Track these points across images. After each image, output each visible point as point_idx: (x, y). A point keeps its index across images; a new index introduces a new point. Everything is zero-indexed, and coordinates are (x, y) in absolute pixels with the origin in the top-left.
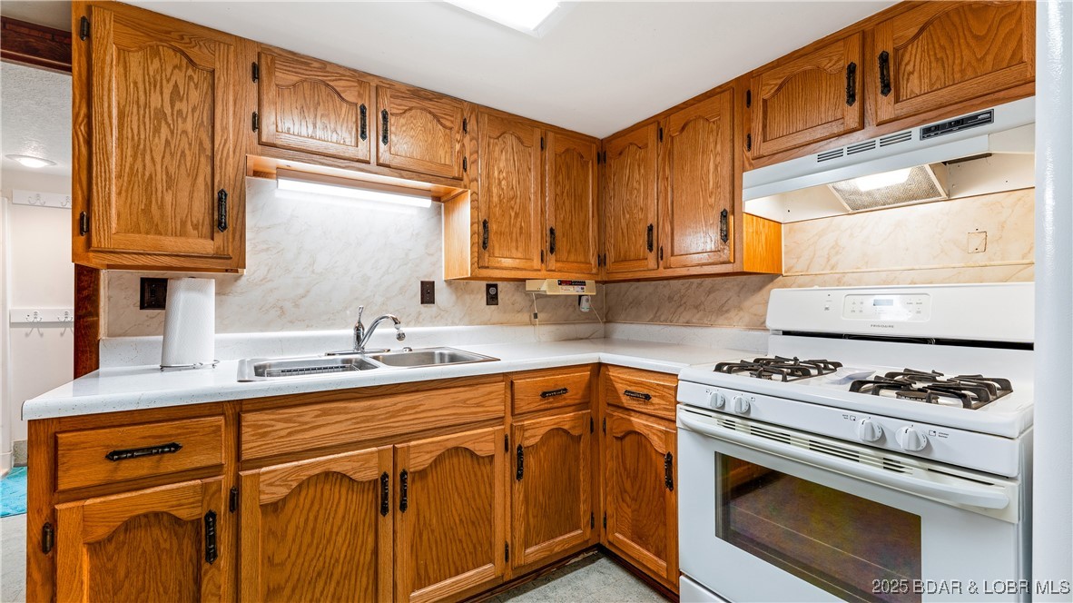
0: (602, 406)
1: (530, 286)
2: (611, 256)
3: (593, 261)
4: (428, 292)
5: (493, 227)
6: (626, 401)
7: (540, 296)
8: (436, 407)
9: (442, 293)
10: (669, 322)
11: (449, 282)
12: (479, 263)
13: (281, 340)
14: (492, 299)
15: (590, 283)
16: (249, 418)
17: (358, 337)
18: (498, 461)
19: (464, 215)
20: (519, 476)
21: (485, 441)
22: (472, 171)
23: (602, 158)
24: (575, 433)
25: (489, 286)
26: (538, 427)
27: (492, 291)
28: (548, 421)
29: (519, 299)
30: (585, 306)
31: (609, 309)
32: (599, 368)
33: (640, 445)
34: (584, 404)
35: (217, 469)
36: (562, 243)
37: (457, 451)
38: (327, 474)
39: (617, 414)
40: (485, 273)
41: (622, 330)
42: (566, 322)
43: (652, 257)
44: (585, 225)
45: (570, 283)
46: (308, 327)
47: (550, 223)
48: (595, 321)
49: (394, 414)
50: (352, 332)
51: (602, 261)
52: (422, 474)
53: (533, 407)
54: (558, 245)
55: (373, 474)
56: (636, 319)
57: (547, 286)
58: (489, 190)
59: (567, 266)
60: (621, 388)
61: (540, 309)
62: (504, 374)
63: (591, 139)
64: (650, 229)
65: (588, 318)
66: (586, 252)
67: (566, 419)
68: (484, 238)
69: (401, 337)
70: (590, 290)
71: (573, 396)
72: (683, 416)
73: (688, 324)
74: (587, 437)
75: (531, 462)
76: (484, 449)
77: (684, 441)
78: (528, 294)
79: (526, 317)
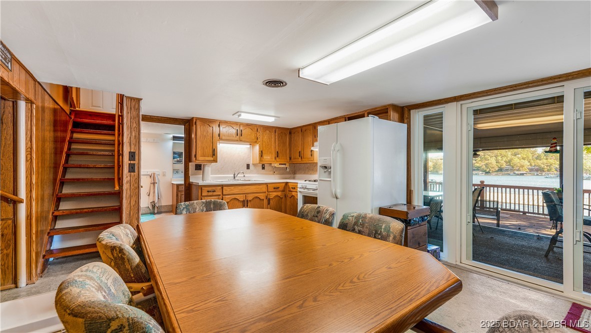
0: (288, 192)
1: (273, 165)
2: (292, 158)
3: (288, 159)
4: (248, 167)
5: (263, 152)
6: (292, 190)
7: (275, 167)
8: (253, 189)
9: (251, 167)
10: (307, 174)
11: (253, 164)
12: (261, 160)
13: (219, 177)
14: (263, 168)
15: (287, 164)
16: (224, 188)
17: (234, 177)
18: (265, 200)
19: (257, 148)
20: (269, 204)
21: (262, 196)
22: (259, 140)
23: (290, 133)
24: (282, 197)
25: (262, 165)
26: (274, 194)
27: (263, 166)
28: (275, 194)
29: (270, 168)
30: (288, 170)
31: (295, 171)
32: (287, 183)
33: (294, 198)
34: (283, 191)
35: (220, 195)
36: (280, 155)
37: (257, 197)
38: (235, 198)
39: (291, 192)
40: (262, 162)
41: (297, 176)
42: (283, 174)
43: (300, 158)
44: (286, 150)
45: (282, 164)
46: (224, 174)
47: (277, 150)
48: (290, 174)
49: (245, 189)
50: (233, 175)
51: (290, 159)
52: (250, 201)
53: (272, 190)
54: (279, 155)
55: (242, 200)
56: (301, 173)
57: (277, 165)
58: (263, 144)
59: (282, 160)
60: (291, 187)
61: (275, 171)
62: (266, 183)
63: (288, 129)
64: (300, 152)
65: (289, 173)
66: (286, 156)
67: (279, 194)
68: (261, 154)
69: (244, 176)
70: (287, 166)
71: (281, 189)
72: (299, 190)
73: (311, 174)
74: (284, 198)
75: (271, 202)
76: (262, 198)
77: (299, 193)
78: (272, 167)
79: (272, 172)
